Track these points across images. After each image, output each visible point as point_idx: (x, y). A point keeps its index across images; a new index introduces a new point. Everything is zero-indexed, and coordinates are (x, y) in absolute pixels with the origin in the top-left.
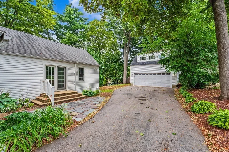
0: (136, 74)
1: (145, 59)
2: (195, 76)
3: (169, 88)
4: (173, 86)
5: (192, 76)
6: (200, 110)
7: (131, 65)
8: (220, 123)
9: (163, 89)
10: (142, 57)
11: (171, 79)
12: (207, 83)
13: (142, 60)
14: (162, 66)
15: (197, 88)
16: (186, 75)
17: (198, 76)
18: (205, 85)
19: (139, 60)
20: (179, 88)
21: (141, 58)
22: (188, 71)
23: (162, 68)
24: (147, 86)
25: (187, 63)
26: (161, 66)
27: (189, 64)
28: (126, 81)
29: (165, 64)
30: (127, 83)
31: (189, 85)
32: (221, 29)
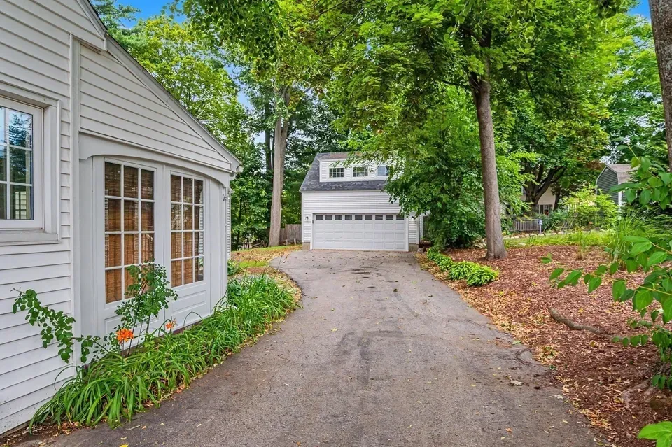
0: (319, 217)
1: (342, 176)
2: (455, 222)
3: (402, 252)
4: (412, 248)
5: (450, 221)
6: (460, 274)
7: (303, 190)
8: (477, 279)
9: (390, 254)
10: (335, 169)
11: (407, 229)
12: (474, 234)
13: (334, 176)
14: (393, 200)
15: (459, 248)
16: (440, 221)
17: (460, 222)
18: (472, 239)
19: (325, 177)
20: (425, 251)
21: (331, 170)
22: (443, 211)
23: (392, 202)
24: (349, 249)
25: (442, 196)
26: (391, 199)
27: (445, 198)
28: (278, 236)
29: (397, 194)
30: (281, 244)
31: (445, 240)
32: (486, 150)
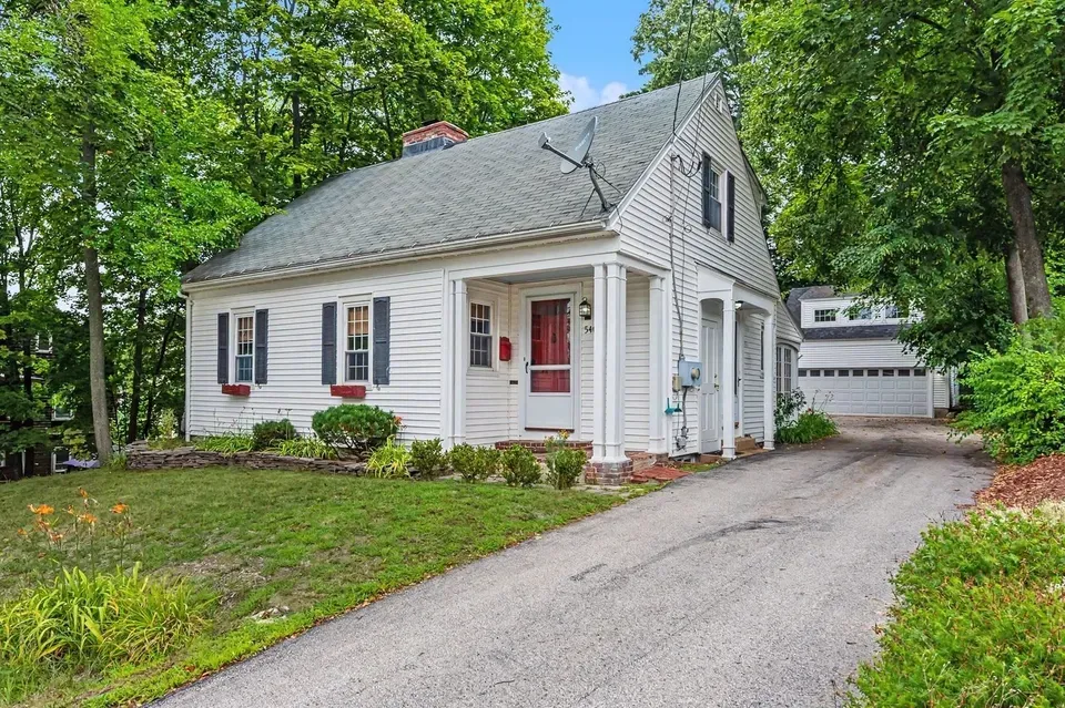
1: (834, 319)
3: (923, 419)
4: (938, 412)
10: (822, 312)
13: (822, 319)
19: (808, 322)
21: (817, 312)
